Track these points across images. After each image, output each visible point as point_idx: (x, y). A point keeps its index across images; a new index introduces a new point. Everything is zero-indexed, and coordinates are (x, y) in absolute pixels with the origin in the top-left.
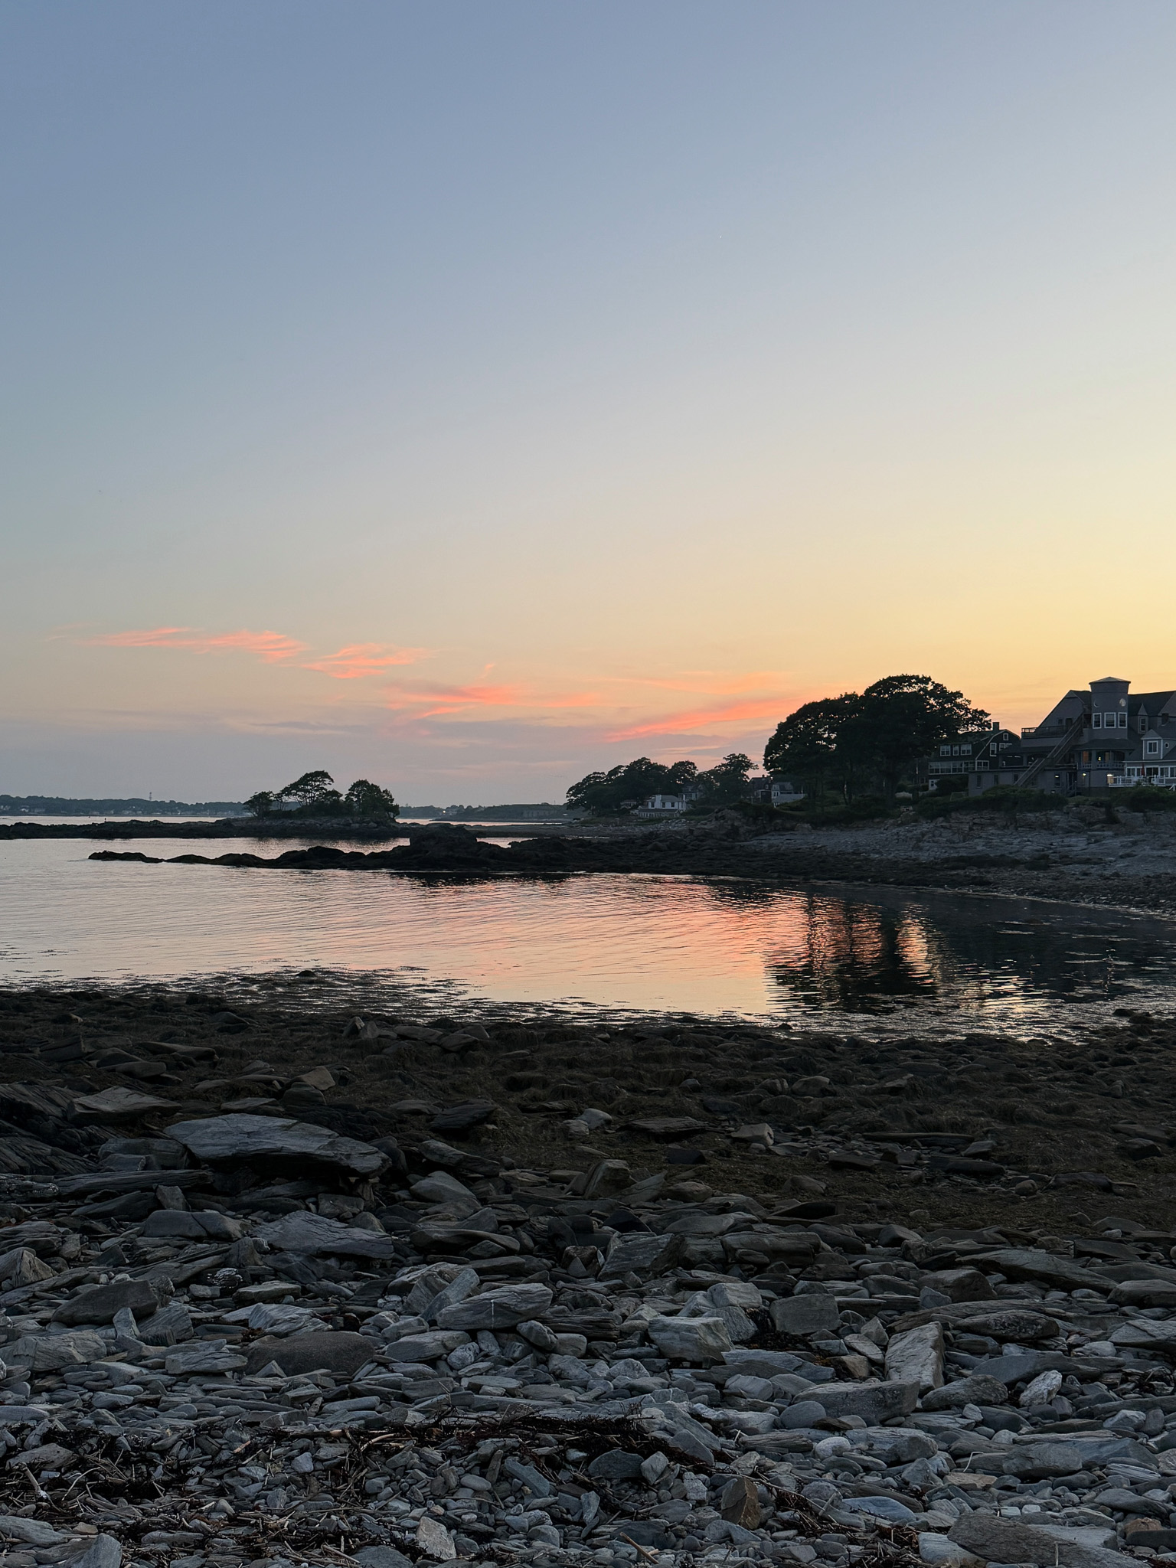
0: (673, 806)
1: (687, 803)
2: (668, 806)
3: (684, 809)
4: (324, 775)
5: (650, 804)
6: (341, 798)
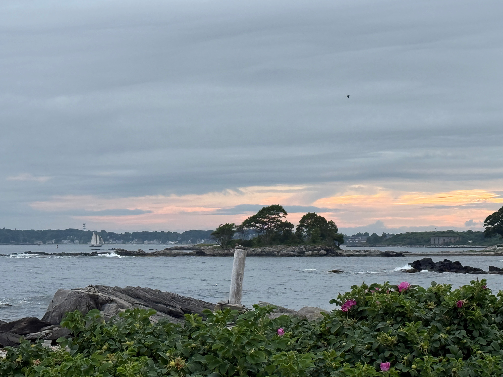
6: (293, 229)
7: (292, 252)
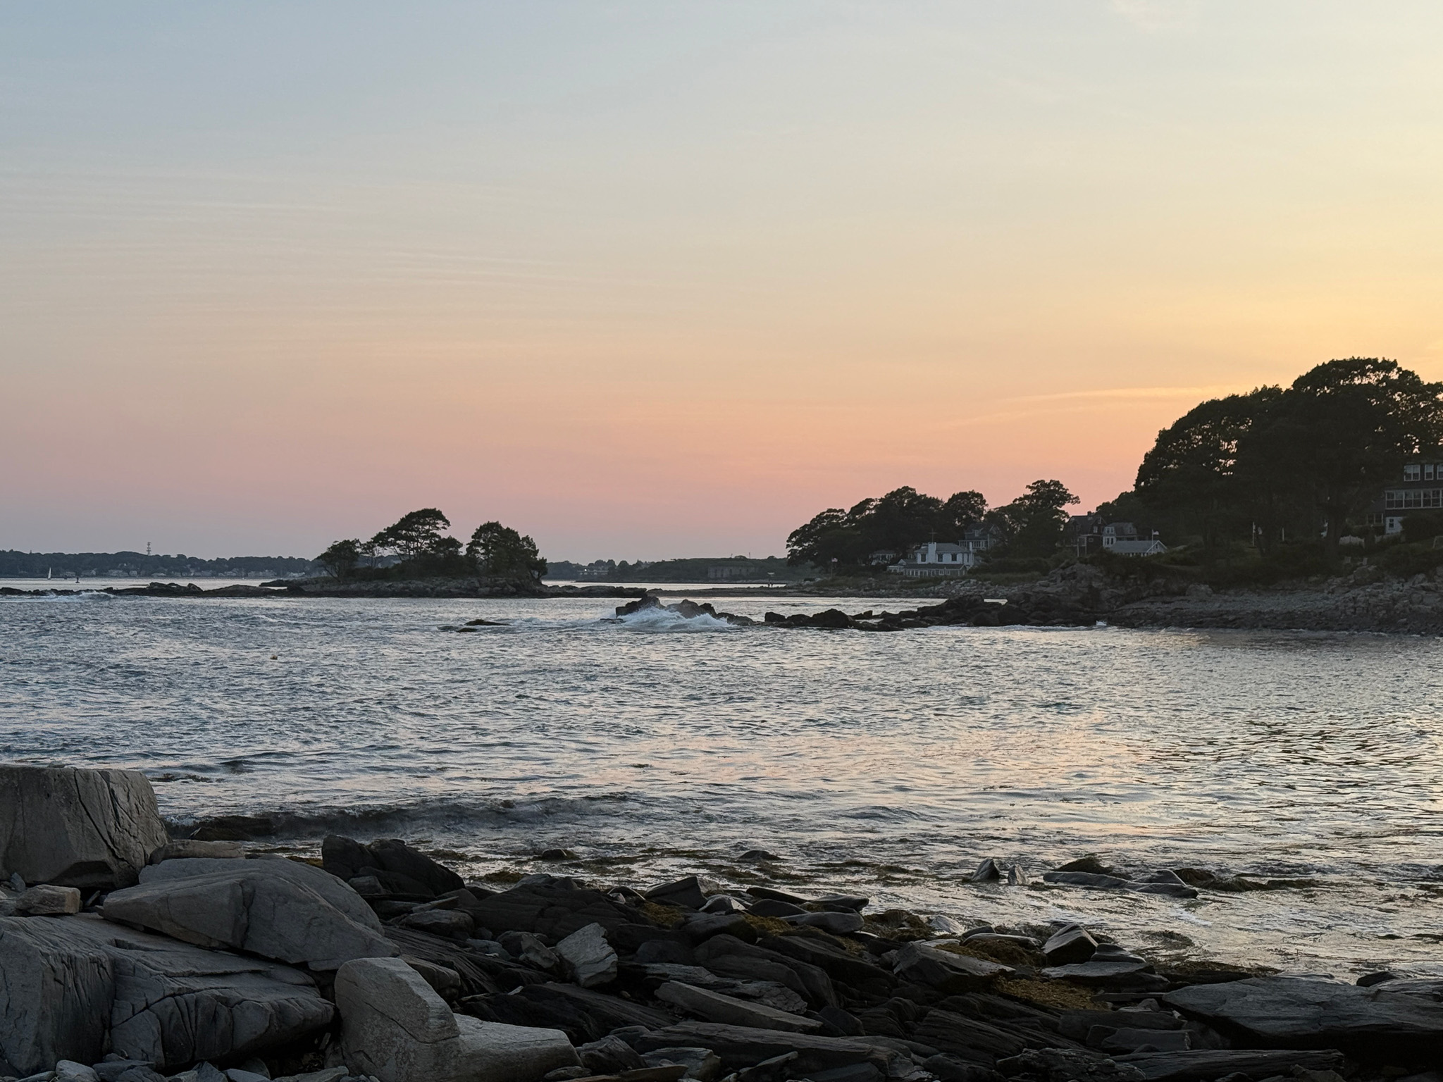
0: (954, 558)
1: (975, 555)
2: (947, 559)
3: (971, 563)
4: (435, 515)
5: (919, 557)
6: (460, 550)
7: (456, 588)
